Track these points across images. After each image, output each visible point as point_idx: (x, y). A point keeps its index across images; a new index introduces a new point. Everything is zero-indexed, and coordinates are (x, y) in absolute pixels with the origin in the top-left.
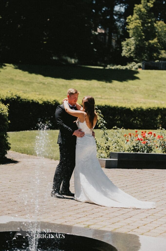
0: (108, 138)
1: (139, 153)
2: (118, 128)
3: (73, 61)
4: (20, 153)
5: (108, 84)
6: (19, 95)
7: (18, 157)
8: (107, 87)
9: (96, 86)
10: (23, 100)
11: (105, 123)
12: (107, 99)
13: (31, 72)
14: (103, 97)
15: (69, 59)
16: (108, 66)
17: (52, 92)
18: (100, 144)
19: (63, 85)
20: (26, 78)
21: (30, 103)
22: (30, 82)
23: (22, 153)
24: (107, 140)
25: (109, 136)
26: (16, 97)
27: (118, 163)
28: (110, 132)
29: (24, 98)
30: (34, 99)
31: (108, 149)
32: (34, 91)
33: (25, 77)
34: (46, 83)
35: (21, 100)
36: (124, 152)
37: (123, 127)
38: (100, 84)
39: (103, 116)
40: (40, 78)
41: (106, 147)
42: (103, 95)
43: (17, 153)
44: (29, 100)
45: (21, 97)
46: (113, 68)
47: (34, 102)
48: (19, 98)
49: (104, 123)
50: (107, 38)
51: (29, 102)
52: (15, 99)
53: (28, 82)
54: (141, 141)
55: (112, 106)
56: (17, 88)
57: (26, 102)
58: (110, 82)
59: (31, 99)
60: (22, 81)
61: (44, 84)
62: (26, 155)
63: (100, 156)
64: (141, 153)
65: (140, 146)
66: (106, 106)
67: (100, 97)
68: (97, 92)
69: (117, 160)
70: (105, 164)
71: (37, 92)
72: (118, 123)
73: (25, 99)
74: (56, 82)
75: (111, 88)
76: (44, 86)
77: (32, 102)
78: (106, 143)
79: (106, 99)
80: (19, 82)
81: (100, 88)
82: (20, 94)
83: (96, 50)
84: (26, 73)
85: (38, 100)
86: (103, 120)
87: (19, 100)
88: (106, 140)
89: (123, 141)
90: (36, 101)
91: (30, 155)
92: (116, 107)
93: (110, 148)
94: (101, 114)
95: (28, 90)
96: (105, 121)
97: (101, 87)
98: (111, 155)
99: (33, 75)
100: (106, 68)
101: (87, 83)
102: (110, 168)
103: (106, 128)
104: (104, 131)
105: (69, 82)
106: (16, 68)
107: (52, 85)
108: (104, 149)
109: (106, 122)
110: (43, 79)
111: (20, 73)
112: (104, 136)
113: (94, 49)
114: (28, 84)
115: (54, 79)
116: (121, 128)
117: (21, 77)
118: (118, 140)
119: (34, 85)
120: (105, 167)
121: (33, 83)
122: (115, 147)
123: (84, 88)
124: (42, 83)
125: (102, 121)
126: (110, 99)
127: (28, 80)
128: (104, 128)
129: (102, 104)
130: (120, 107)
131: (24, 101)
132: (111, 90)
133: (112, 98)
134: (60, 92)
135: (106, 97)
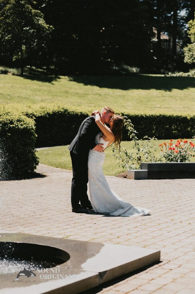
0: (140, 148)
1: (173, 162)
2: (149, 138)
3: (134, 70)
4: (54, 167)
5: (168, 93)
6: (66, 108)
7: (50, 172)
8: (166, 96)
9: (155, 95)
10: (70, 113)
11: (136, 133)
12: (167, 108)
13: (86, 84)
14: (162, 107)
15: (130, 68)
16: (170, 73)
17: (108, 104)
18: (131, 155)
19: (120, 96)
20: (82, 90)
21: (79, 115)
22: (86, 94)
23: (57, 167)
24: (139, 151)
25: (140, 146)
26: (63, 110)
27: (148, 174)
28: (140, 142)
29: (71, 111)
30: (83, 111)
31: (140, 160)
32: (89, 103)
33: (80, 89)
34: (103, 94)
35: (69, 113)
36: (155, 162)
37: (154, 137)
38: (159, 93)
39: (133, 126)
40: (96, 89)
41: (138, 158)
42: (162, 105)
43: (52, 167)
44: (77, 113)
45: (69, 110)
46: (175, 75)
47: (83, 114)
48: (66, 111)
49: (134, 133)
50: (171, 44)
51: (77, 114)
52: (62, 112)
53: (83, 94)
54: (174, 150)
55: (167, 115)
56: (71, 100)
57: (75, 115)
58: (170, 90)
59: (80, 112)
60: (77, 93)
61: (100, 95)
62: (60, 169)
63: (130, 167)
64: (175, 162)
65: (173, 155)
66: (160, 115)
67: (159, 106)
68: (156, 101)
69: (147, 170)
70: (134, 176)
71: (93, 103)
72: (175, 133)
73: (73, 112)
74: (113, 93)
75: (171, 97)
76: (100, 98)
77: (80, 115)
78: (137, 154)
79: (165, 108)
80: (73, 94)
81: (159, 97)
82: (67, 106)
83: (156, 58)
84: (81, 85)
85: (87, 112)
86: (134, 129)
87: (67, 113)
88: (137, 150)
89: (155, 151)
90: (85, 113)
91: (64, 169)
92: (171, 116)
93: (142, 158)
94: (131, 124)
95: (82, 102)
96: (135, 131)
97: (160, 95)
98: (142, 166)
99: (89, 87)
100: (167, 76)
101: (145, 92)
102: (139, 179)
103: (137, 138)
104: (135, 142)
105: (127, 92)
106: (71, 80)
107: (108, 96)
108: (135, 160)
109: (137, 131)
110: (100, 90)
111: (75, 85)
112: (135, 147)
113: (154, 57)
114: (84, 95)
115: (110, 89)
116: (153, 138)
117: (76, 89)
118: (150, 151)
119: (89, 97)
120: (134, 178)
121: (88, 94)
122: (146, 157)
123: (143, 97)
124: (98, 94)
125: (132, 131)
126: (169, 108)
127: (84, 92)
128: (135, 138)
129: (156, 114)
130: (176, 116)
131: (72, 114)
132: (171, 99)
133: (172, 107)
134: (117, 103)
135: (166, 106)
